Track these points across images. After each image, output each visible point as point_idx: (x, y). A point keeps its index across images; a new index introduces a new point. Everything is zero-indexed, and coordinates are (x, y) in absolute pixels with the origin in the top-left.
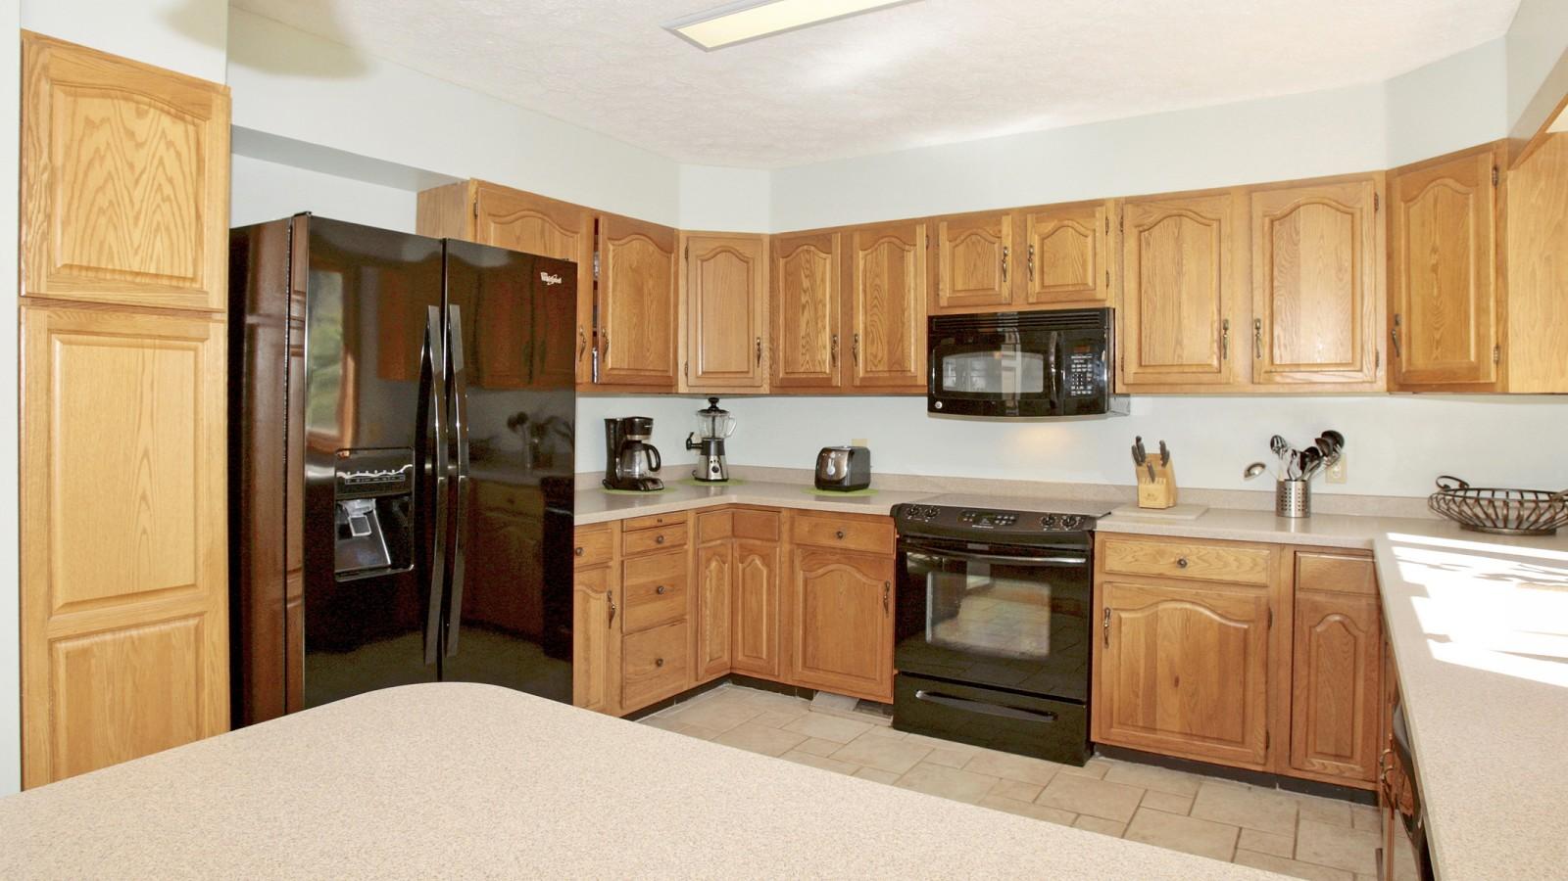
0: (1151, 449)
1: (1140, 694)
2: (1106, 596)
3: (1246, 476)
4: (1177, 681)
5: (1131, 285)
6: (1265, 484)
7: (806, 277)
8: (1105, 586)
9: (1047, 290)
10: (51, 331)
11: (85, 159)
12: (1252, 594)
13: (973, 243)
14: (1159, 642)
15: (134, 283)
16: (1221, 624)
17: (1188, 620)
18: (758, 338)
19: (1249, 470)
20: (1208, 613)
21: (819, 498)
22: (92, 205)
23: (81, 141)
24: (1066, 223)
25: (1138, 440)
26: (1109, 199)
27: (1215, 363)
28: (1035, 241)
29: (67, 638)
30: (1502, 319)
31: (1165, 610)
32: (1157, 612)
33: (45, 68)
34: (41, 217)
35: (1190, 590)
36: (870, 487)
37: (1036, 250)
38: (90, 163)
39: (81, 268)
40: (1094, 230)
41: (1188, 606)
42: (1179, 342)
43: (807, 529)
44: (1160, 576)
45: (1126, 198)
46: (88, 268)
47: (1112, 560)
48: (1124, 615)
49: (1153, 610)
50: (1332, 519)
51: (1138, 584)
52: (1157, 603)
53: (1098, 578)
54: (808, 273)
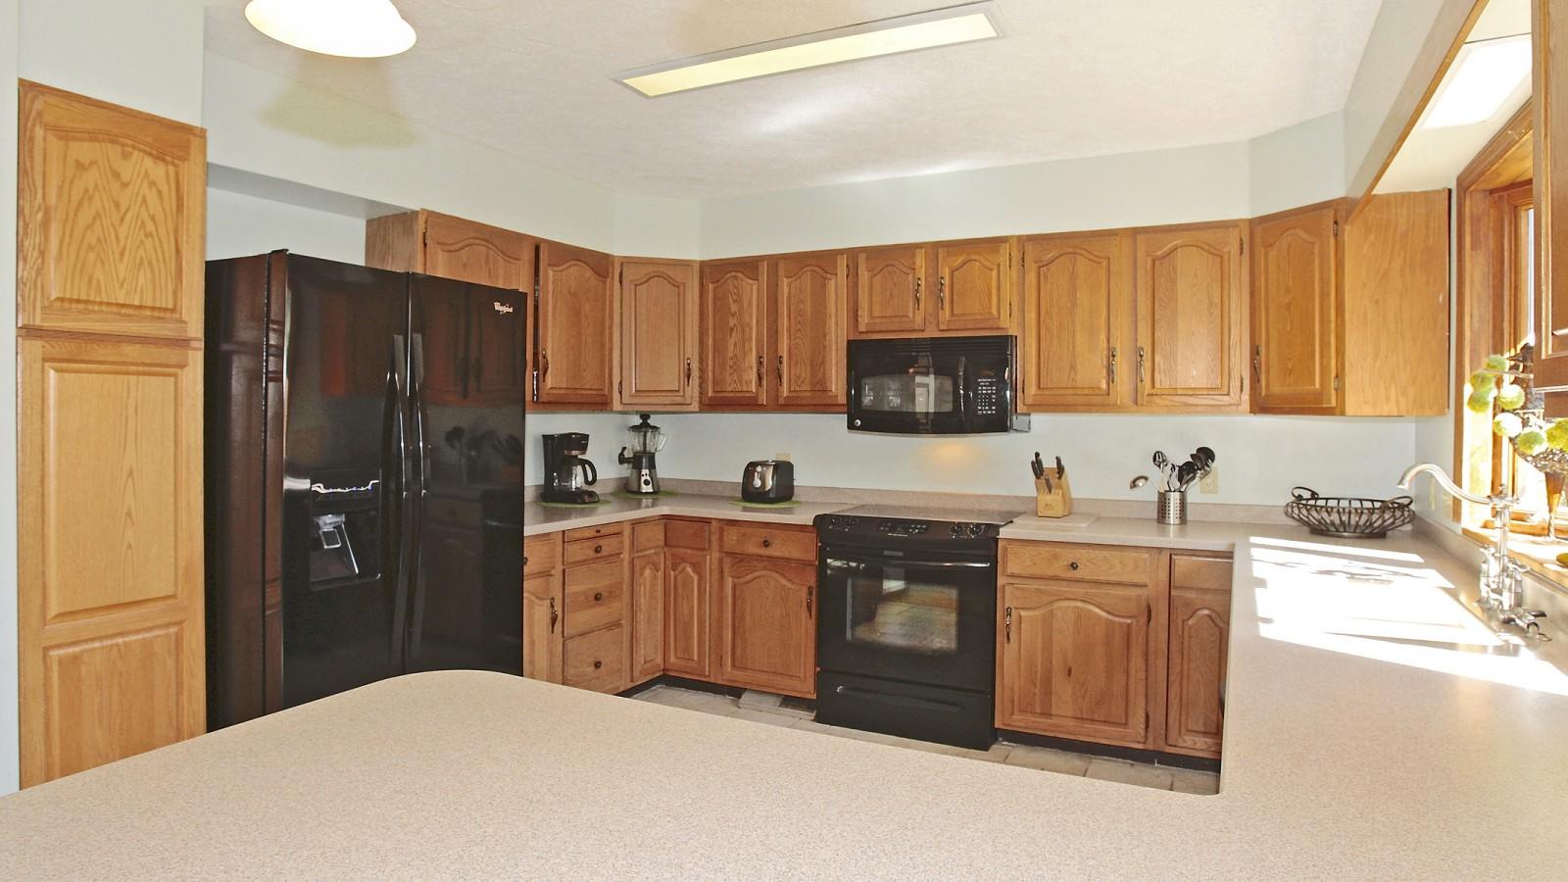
0: (1049, 463)
1: (1038, 683)
2: (1009, 595)
3: (1131, 488)
4: (1070, 671)
5: (1031, 316)
6: (1148, 493)
7: (734, 301)
8: (1007, 588)
9: (956, 318)
10: (45, 360)
11: (75, 198)
12: (1134, 592)
13: (890, 273)
14: (1054, 637)
15: (119, 314)
16: (1107, 619)
17: (1079, 616)
18: (688, 359)
19: (1134, 482)
20: (1097, 610)
21: (745, 509)
22: (82, 242)
23: (72, 182)
24: (974, 257)
25: (1037, 455)
26: (1012, 236)
27: (1104, 386)
28: (946, 273)
29: (59, 646)
30: (1340, 352)
31: (1060, 608)
32: (1052, 611)
33: (40, 114)
34: (36, 254)
35: (1080, 590)
36: (793, 499)
37: (946, 281)
38: (80, 204)
39: (71, 301)
40: (999, 265)
41: (1079, 604)
42: (1073, 368)
43: (735, 538)
44: (1055, 578)
45: (1027, 236)
46: (78, 301)
47: (1013, 564)
48: (1023, 613)
49: (1049, 608)
50: (1204, 524)
51: (1034, 585)
52: (1052, 602)
53: (1001, 581)
54: (735, 297)
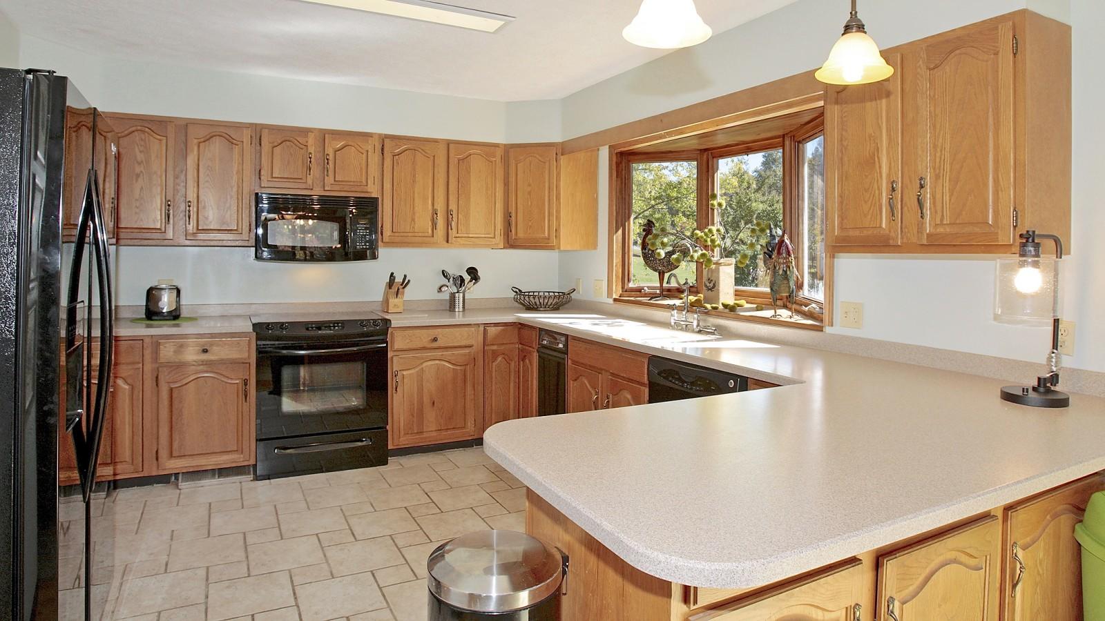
0: (399, 279)
1: (415, 415)
2: (395, 363)
3: (438, 292)
4: (434, 403)
5: (388, 186)
6: (445, 296)
8: (394, 358)
9: (337, 183)
12: (467, 351)
13: (288, 147)
14: (424, 384)
16: (453, 369)
17: (438, 369)
19: (440, 289)
20: (447, 364)
24: (350, 143)
25: (392, 274)
26: (375, 133)
27: (430, 231)
28: (330, 151)
30: (558, 218)
31: (427, 366)
32: (422, 368)
35: (438, 354)
37: (331, 157)
40: (367, 151)
41: (437, 362)
42: (413, 220)
43: (172, 350)
44: (424, 348)
45: (385, 135)
47: (397, 342)
48: (405, 373)
49: (420, 367)
50: (474, 310)
51: (411, 355)
52: (422, 364)
53: (390, 354)
54: (142, 149)
